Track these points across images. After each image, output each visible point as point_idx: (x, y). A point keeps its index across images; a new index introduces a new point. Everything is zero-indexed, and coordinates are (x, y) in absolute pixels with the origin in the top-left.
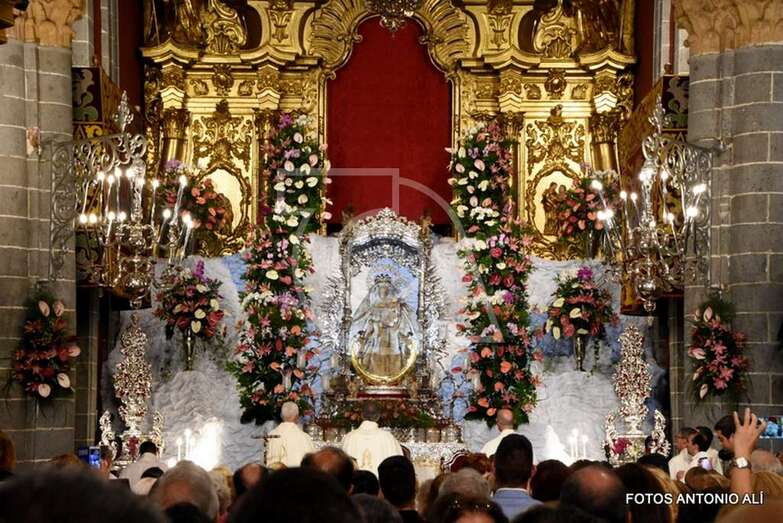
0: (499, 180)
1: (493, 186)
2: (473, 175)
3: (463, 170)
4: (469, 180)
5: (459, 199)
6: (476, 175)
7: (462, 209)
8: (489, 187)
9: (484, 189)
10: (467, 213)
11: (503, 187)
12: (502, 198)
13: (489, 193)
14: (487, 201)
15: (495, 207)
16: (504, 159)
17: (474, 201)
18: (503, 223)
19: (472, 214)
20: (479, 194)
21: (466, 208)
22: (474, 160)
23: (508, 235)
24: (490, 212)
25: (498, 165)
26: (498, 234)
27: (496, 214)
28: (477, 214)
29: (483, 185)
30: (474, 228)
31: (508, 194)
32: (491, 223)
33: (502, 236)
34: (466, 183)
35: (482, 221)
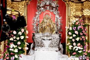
0: (83, 37)
1: (81, 39)
2: (74, 35)
3: (71, 34)
4: (73, 37)
5: (70, 43)
6: (75, 36)
7: (70, 47)
8: (79, 40)
9: (78, 40)
10: (72, 48)
11: (84, 39)
12: (84, 43)
13: (80, 41)
14: (79, 44)
15: (81, 46)
16: (85, 30)
17: (74, 44)
18: (84, 52)
19: (74, 49)
20: (76, 42)
21: (72, 46)
22: (75, 31)
23: (86, 56)
24: (80, 48)
25: (82, 33)
26: (83, 55)
27: (82, 49)
28: (76, 49)
29: (78, 39)
30: (75, 53)
31: (86, 42)
32: (80, 52)
33: (84, 56)
34: (72, 38)
35: (77, 51)
